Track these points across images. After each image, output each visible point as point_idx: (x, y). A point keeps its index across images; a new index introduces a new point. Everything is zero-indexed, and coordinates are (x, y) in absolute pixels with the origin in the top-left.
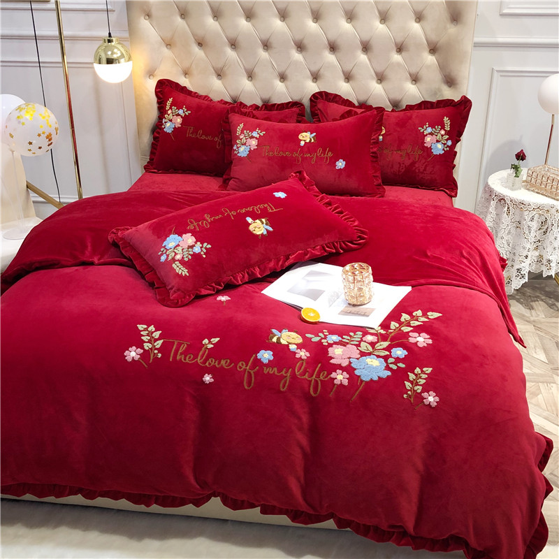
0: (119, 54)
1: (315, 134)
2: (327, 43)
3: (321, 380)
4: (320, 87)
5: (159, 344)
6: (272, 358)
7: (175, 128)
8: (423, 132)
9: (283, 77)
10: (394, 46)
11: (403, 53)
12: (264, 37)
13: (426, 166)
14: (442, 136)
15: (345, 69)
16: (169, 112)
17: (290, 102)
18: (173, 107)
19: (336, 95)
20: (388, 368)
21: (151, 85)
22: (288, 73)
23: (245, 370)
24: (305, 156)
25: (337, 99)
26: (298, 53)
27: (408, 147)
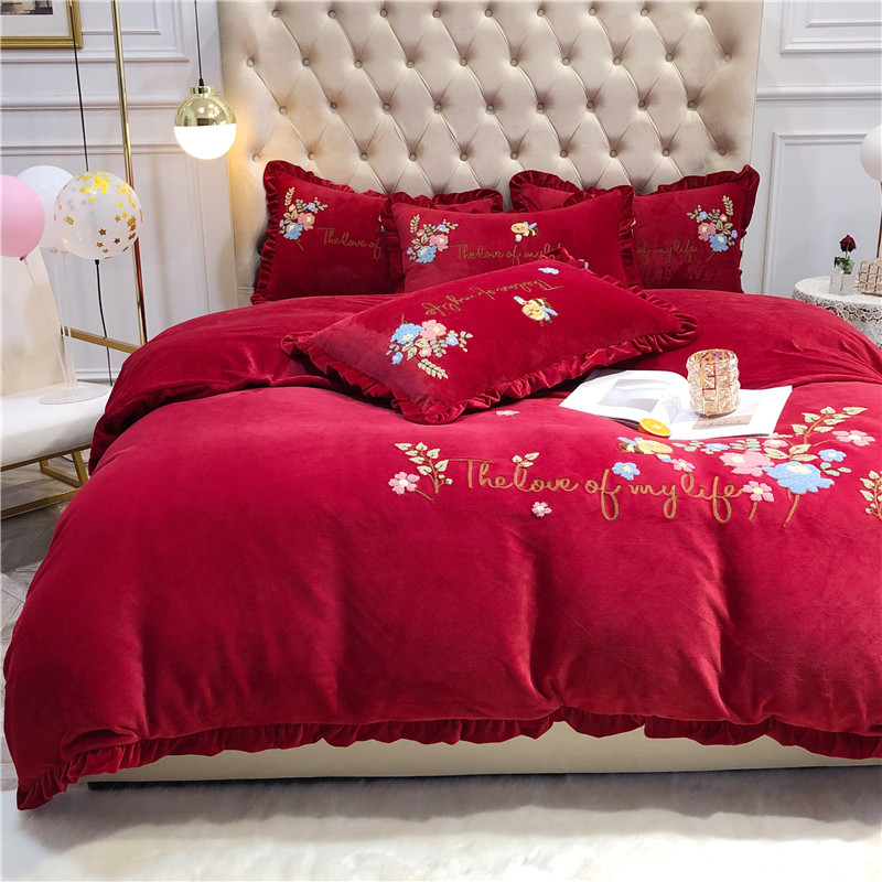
0: (217, 112)
1: (535, 224)
2: (533, 95)
3: (728, 498)
4: (525, 164)
5: (443, 465)
6: (638, 473)
7: (303, 232)
8: (695, 219)
9: (465, 152)
10: (636, 96)
11: (649, 108)
12: (437, 89)
13: (704, 270)
14: (724, 223)
15: (562, 135)
16: (291, 208)
17: (478, 190)
18: (298, 201)
19: (550, 176)
20: (824, 475)
22: (475, 144)
23: (600, 491)
24: (526, 256)
25: (552, 181)
26: (489, 114)
27: (675, 242)
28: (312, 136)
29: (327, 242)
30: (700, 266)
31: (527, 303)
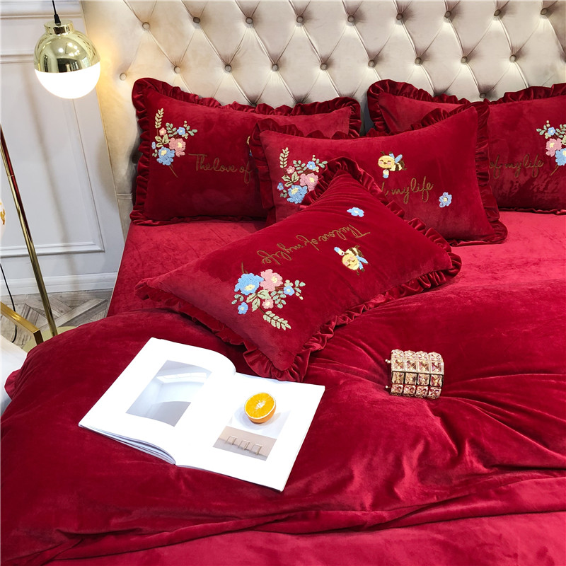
0: (77, 53)
1: (400, 157)
2: (395, 8)
4: (382, 73)
7: (175, 158)
8: (544, 135)
9: (326, 63)
11: (504, 17)
12: (299, 6)
13: (548, 183)
15: (419, 46)
16: (162, 132)
17: (337, 98)
18: (167, 124)
19: (406, 85)
21: (125, 89)
22: (336, 56)
24: (393, 194)
25: (408, 90)
26: (351, 25)
27: (524, 158)
28: (177, 53)
29: (199, 168)
30: (545, 180)
31: (346, 254)
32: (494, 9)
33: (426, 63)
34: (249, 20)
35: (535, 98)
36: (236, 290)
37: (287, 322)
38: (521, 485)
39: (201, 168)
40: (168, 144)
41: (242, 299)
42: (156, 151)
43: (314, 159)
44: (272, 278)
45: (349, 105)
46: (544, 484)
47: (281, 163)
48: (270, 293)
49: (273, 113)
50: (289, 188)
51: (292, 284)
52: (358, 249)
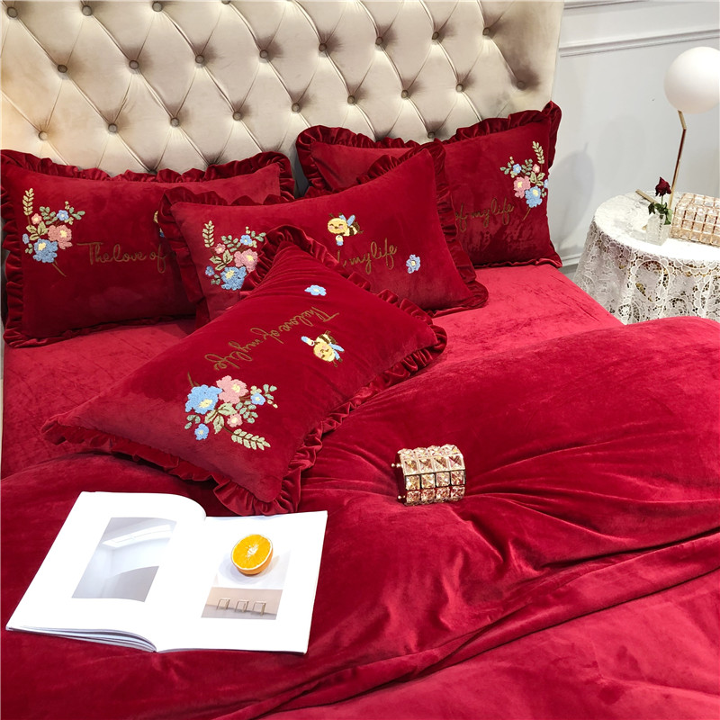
1: (352, 218)
2: (316, 35)
7: (59, 251)
9: (240, 111)
10: (430, 27)
11: (444, 40)
12: (199, 39)
13: (522, 229)
14: (537, 174)
15: (350, 81)
16: (36, 219)
17: (259, 155)
18: (42, 209)
19: (341, 130)
22: (251, 101)
24: (352, 263)
25: (344, 136)
26: (264, 62)
27: (492, 203)
28: (40, 114)
29: (95, 262)
30: (518, 226)
31: (316, 343)
32: (431, 32)
33: (362, 102)
34: (134, 65)
35: (491, 132)
36: (187, 410)
37: (263, 439)
38: (580, 581)
39: (97, 260)
40: (46, 235)
41: (198, 420)
42: (30, 245)
43: (248, 232)
44: (232, 388)
45: (275, 162)
46: (604, 574)
47: (206, 241)
48: (234, 406)
49: (180, 180)
50: (221, 271)
51: (260, 391)
52: (330, 335)
